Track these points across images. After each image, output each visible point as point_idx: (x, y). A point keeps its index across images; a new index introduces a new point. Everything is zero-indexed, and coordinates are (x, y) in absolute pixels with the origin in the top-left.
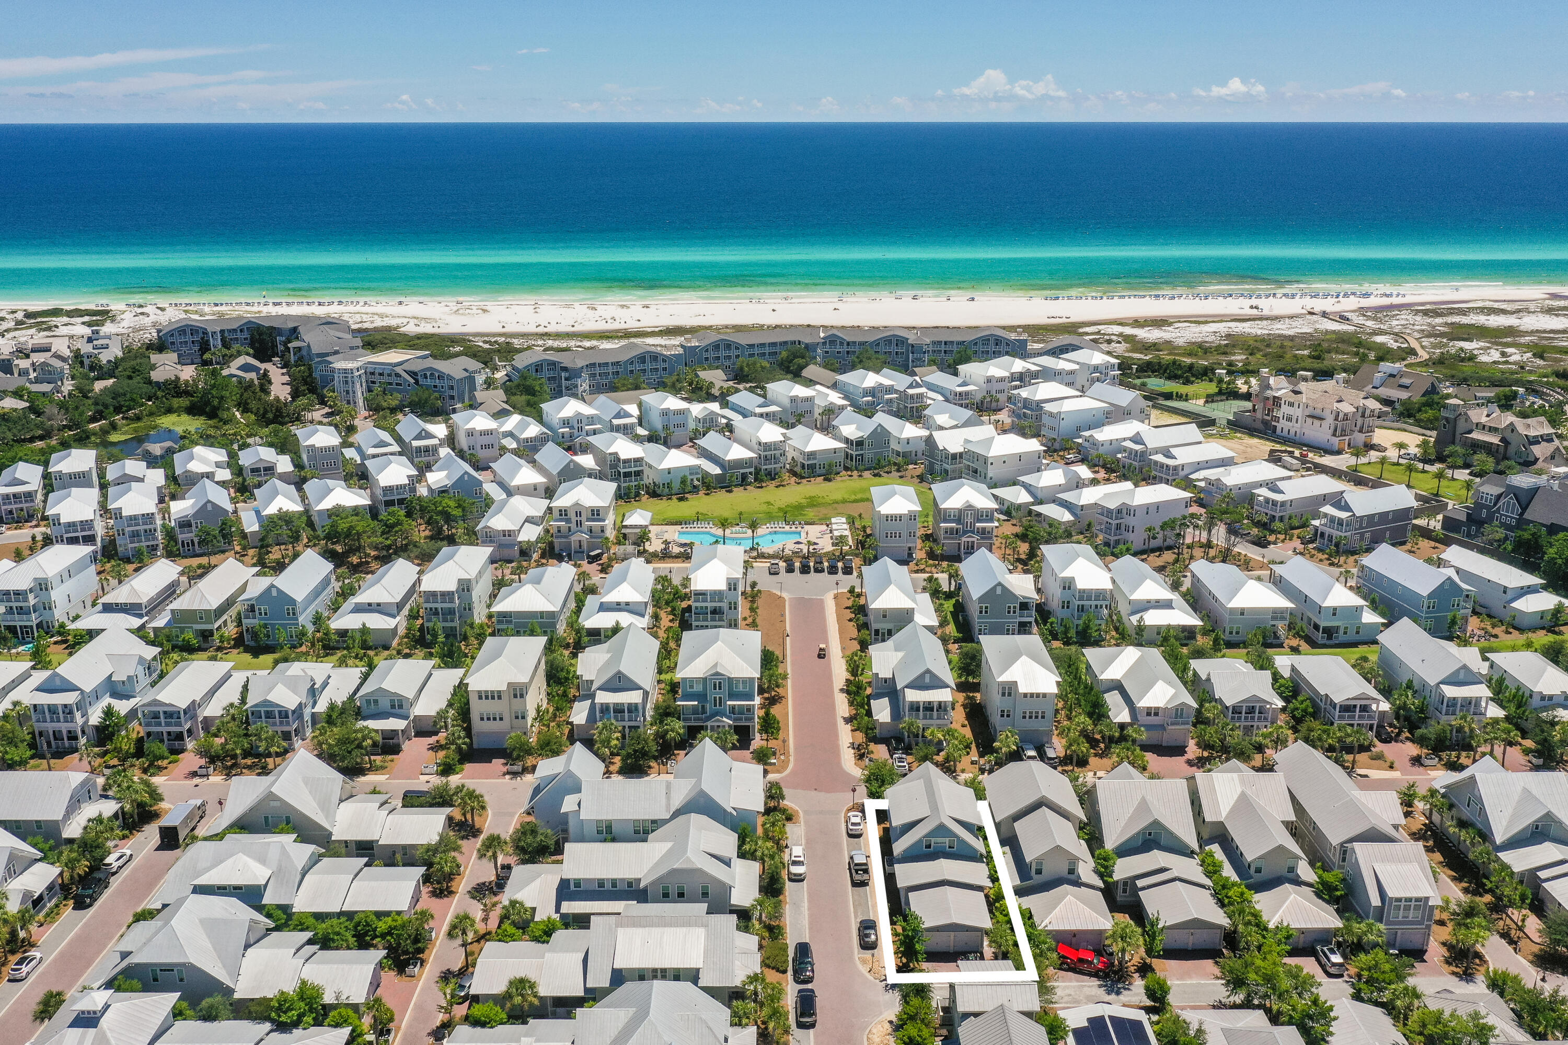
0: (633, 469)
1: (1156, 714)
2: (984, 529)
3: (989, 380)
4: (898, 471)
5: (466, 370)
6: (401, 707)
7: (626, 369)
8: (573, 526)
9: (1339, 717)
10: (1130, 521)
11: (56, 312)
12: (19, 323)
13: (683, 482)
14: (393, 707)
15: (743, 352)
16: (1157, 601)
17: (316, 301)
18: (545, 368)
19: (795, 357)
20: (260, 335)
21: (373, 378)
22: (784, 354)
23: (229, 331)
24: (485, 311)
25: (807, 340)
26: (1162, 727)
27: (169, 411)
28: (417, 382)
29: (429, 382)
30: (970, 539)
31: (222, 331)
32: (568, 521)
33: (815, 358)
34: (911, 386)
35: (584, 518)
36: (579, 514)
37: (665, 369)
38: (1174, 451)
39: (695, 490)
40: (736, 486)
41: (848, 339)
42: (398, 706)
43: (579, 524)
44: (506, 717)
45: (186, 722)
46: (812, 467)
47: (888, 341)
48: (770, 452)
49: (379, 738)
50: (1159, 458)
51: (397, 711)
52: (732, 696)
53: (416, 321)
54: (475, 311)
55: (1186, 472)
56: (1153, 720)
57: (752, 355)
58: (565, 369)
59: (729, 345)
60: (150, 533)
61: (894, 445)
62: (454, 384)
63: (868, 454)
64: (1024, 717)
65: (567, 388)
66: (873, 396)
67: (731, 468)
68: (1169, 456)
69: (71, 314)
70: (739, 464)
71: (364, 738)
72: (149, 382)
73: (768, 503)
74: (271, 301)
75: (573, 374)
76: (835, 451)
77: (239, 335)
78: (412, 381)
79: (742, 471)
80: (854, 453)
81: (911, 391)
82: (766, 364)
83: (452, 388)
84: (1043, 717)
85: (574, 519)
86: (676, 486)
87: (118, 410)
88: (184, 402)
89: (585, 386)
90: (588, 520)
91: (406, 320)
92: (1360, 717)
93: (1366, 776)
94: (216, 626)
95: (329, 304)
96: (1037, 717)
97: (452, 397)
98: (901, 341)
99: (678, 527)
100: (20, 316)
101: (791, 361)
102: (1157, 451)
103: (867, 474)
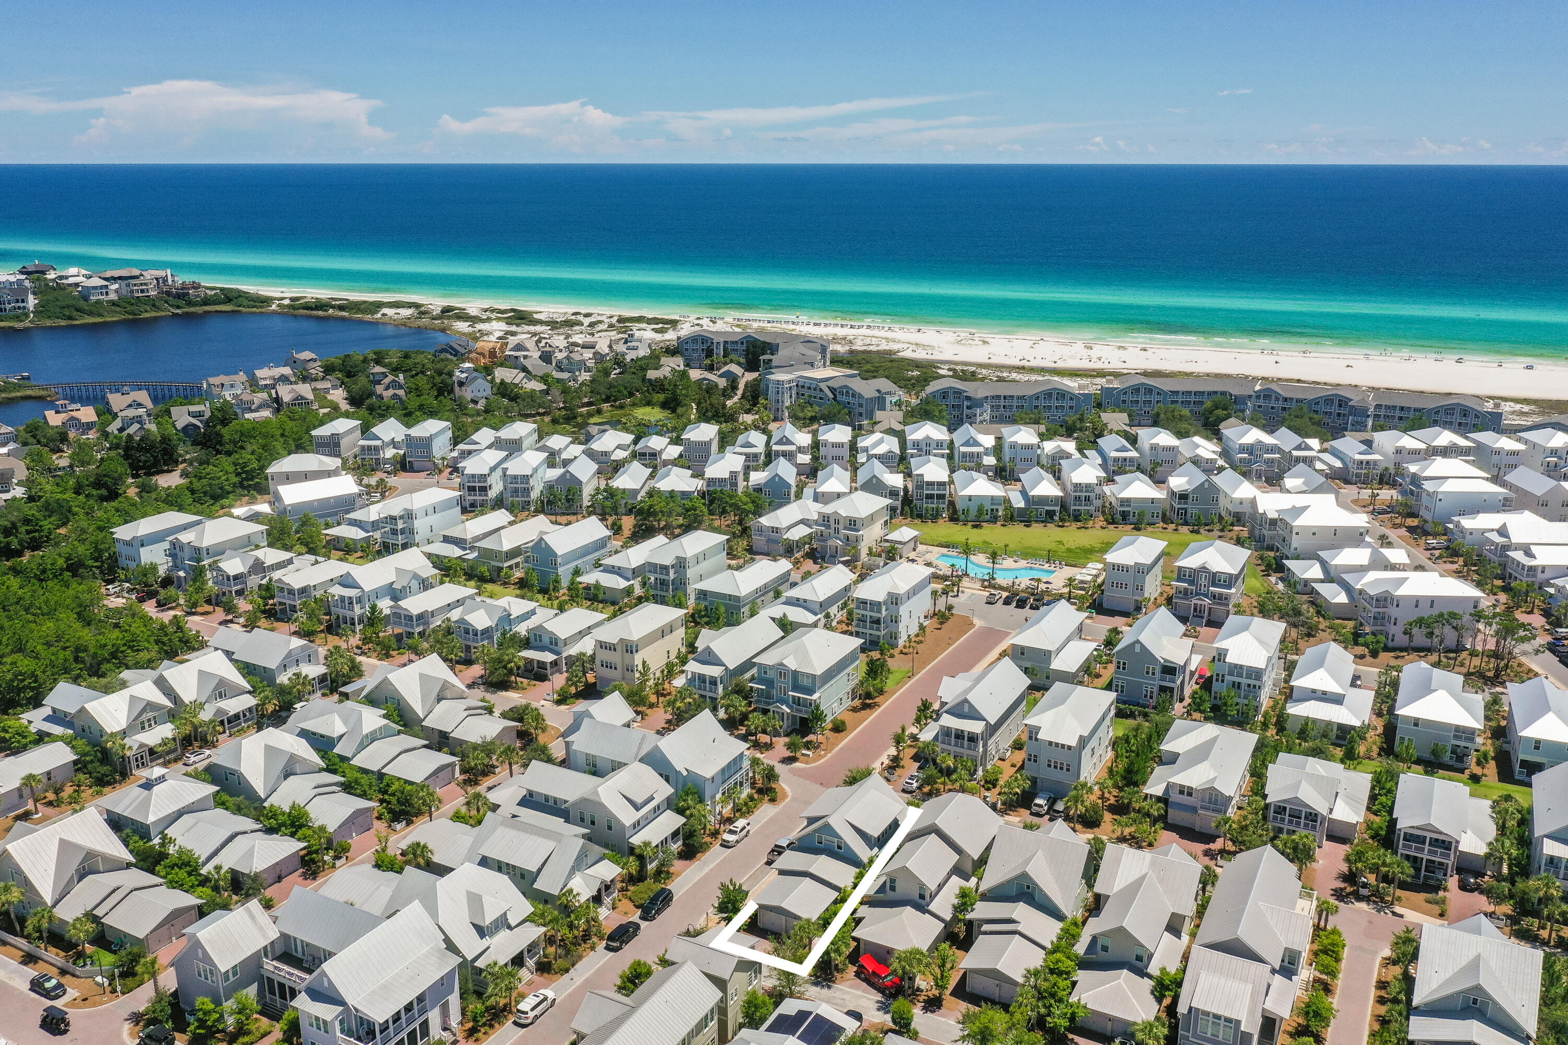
0: (935, 492)
1: (1190, 794)
2: (1221, 595)
3: (1399, 451)
4: (1222, 530)
5: (879, 391)
6: (556, 644)
7: (1031, 403)
8: (832, 531)
9: (1404, 845)
10: (1393, 612)
11: (640, 319)
12: (611, 326)
13: (980, 510)
14: (551, 643)
15: (1165, 399)
16: (1324, 693)
17: (849, 323)
18: (951, 396)
19: (1217, 408)
20: (754, 347)
21: (802, 391)
22: (1208, 404)
23: (732, 342)
24: (985, 342)
25: (1235, 391)
26: (1194, 810)
27: (649, 403)
28: (835, 399)
29: (844, 398)
30: (1199, 602)
31: (726, 342)
32: (828, 527)
33: (1243, 411)
34: (1298, 448)
35: (841, 526)
36: (837, 522)
37: (1071, 407)
38: (1534, 549)
39: (994, 519)
40: (1037, 522)
41: (1285, 394)
42: (553, 644)
43: (837, 531)
44: (619, 668)
45: (418, 625)
46: (1124, 515)
47: (1329, 400)
48: (1084, 493)
49: (521, 664)
50: (1518, 556)
51: (553, 647)
52: (796, 688)
53: (914, 347)
54: (976, 342)
55: (1547, 575)
56: (1184, 799)
57: (1173, 402)
58: (968, 398)
59: (1149, 390)
60: (527, 491)
61: (1223, 502)
62: (864, 402)
63: (1193, 509)
64: (1049, 766)
65: (968, 417)
66: (1251, 454)
67: (1034, 503)
68: (1529, 554)
69: (650, 321)
70: (1043, 500)
71: (510, 661)
72: (644, 379)
73: (1060, 542)
74: (813, 321)
75: (975, 403)
76: (1153, 501)
77: (739, 346)
78: (831, 396)
79: (1047, 508)
80: (1177, 506)
81: (1295, 453)
82: (1186, 412)
83: (861, 405)
84: (1068, 770)
85: (833, 525)
86: (973, 513)
87: (607, 400)
88: (661, 397)
89: (986, 416)
90: (845, 528)
91: (906, 346)
92: (1429, 851)
93: (1401, 916)
94: (506, 565)
95: (859, 327)
96: (1061, 768)
97: (861, 414)
98: (1343, 402)
99: (944, 550)
100: (614, 320)
101: (1211, 412)
102: (1517, 547)
103: (1184, 529)
